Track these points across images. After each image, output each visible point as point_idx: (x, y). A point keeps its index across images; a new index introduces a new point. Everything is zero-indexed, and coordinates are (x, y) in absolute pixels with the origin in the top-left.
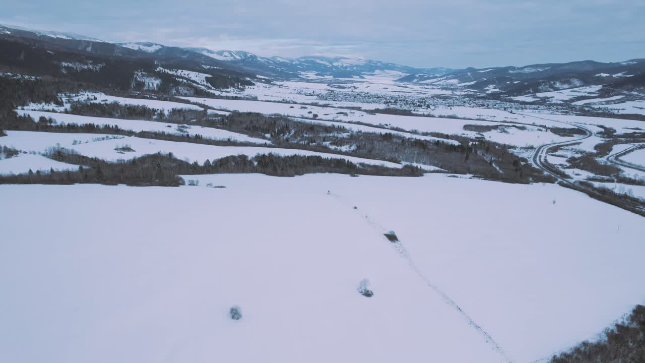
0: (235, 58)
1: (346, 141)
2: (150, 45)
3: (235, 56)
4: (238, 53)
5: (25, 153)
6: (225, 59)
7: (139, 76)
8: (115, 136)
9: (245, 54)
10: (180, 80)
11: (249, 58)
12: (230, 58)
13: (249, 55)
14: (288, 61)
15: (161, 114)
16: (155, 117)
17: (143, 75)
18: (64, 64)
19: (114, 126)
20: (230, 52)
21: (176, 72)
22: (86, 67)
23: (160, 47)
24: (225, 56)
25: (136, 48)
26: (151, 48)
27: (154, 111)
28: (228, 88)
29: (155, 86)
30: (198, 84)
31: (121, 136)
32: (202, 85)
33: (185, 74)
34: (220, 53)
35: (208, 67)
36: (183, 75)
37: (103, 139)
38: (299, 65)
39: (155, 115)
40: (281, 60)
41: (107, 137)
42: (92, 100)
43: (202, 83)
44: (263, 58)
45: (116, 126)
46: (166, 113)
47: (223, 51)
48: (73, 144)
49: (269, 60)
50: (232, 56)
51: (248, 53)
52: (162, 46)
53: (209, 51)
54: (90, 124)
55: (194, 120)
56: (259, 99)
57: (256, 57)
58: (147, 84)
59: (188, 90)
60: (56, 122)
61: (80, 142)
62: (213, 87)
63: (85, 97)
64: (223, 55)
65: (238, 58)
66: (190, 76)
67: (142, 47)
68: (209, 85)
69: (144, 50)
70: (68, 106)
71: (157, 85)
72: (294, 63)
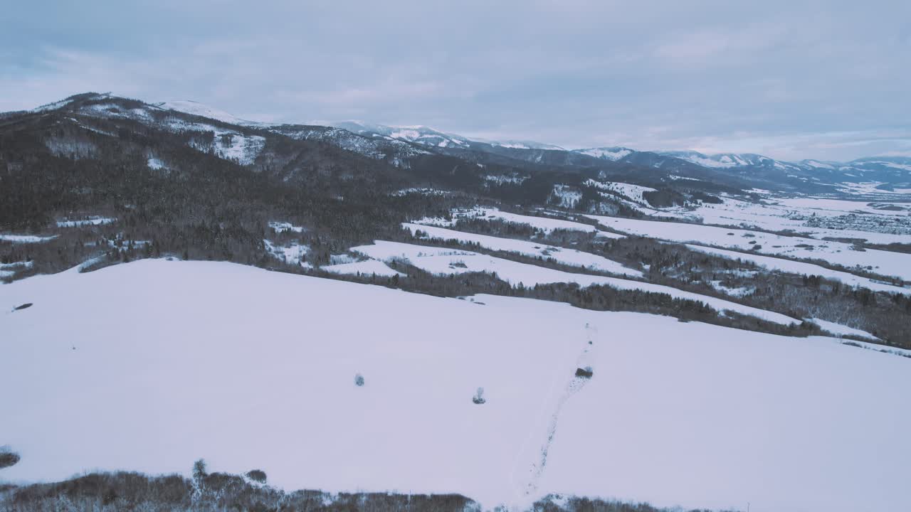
0: (738, 164)
1: (744, 281)
2: (616, 150)
3: (739, 161)
4: (745, 156)
5: (374, 259)
6: (723, 165)
7: (558, 190)
8: (464, 252)
9: (755, 157)
10: (606, 195)
11: (760, 163)
12: (730, 164)
13: (761, 160)
14: (829, 167)
15: (541, 234)
16: (532, 237)
17: (563, 189)
18: (489, 178)
19: (476, 244)
20: (731, 156)
21: (609, 185)
22: (509, 180)
23: (629, 152)
24: (723, 162)
25: (599, 155)
26: (617, 154)
27: (535, 229)
28: (671, 206)
29: (572, 202)
30: (630, 200)
31: (472, 253)
32: (634, 202)
33: (617, 188)
34: (717, 158)
35: (677, 177)
36: (615, 189)
37: (450, 254)
38: (849, 172)
39: (534, 235)
40: (816, 165)
41: (455, 252)
42: (480, 215)
43: (637, 199)
44: (783, 163)
45: (478, 243)
46: (547, 233)
47: (722, 155)
48: (418, 256)
49: (796, 166)
50: (734, 160)
51: (760, 156)
52: (631, 150)
53: (701, 156)
54: (454, 240)
55: (575, 243)
56: (705, 222)
57: (772, 161)
58: (563, 199)
59: (611, 208)
60: (428, 236)
61: (425, 254)
62: (650, 204)
63: (475, 213)
64: (721, 160)
65: (743, 163)
66: (623, 190)
67: (606, 153)
68: (646, 202)
69: (609, 156)
70: (454, 221)
71: (575, 201)
72: (841, 169)
